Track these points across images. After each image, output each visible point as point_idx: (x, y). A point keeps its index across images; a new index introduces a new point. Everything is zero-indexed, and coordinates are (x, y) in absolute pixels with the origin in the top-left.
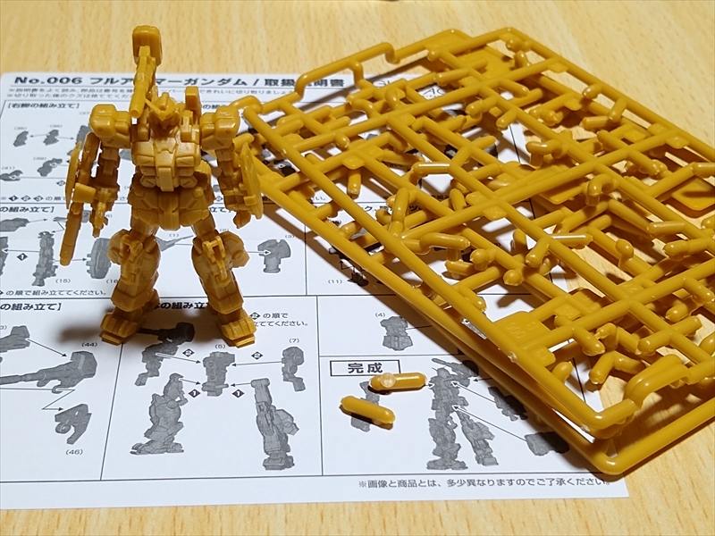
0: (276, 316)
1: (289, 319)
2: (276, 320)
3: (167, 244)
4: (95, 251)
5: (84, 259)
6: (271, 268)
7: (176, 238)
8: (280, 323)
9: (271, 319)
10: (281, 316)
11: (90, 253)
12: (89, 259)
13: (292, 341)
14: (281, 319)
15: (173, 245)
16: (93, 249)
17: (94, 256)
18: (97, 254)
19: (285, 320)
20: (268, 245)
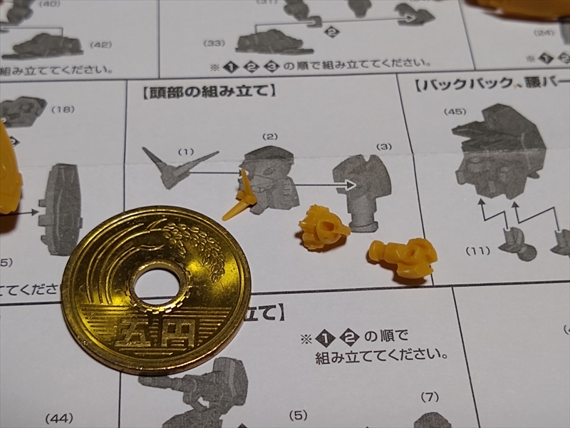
0: (387, 335)
1: (412, 344)
2: (388, 346)
3: (176, 174)
4: (52, 193)
5: (34, 212)
6: (362, 221)
7: (195, 157)
8: (397, 354)
9: (380, 345)
10: (396, 335)
11: (42, 197)
12: (42, 211)
13: (426, 397)
14: (397, 344)
15: (186, 174)
16: (48, 190)
17: (51, 203)
18: (55, 200)
19: (405, 346)
20: (350, 167)
